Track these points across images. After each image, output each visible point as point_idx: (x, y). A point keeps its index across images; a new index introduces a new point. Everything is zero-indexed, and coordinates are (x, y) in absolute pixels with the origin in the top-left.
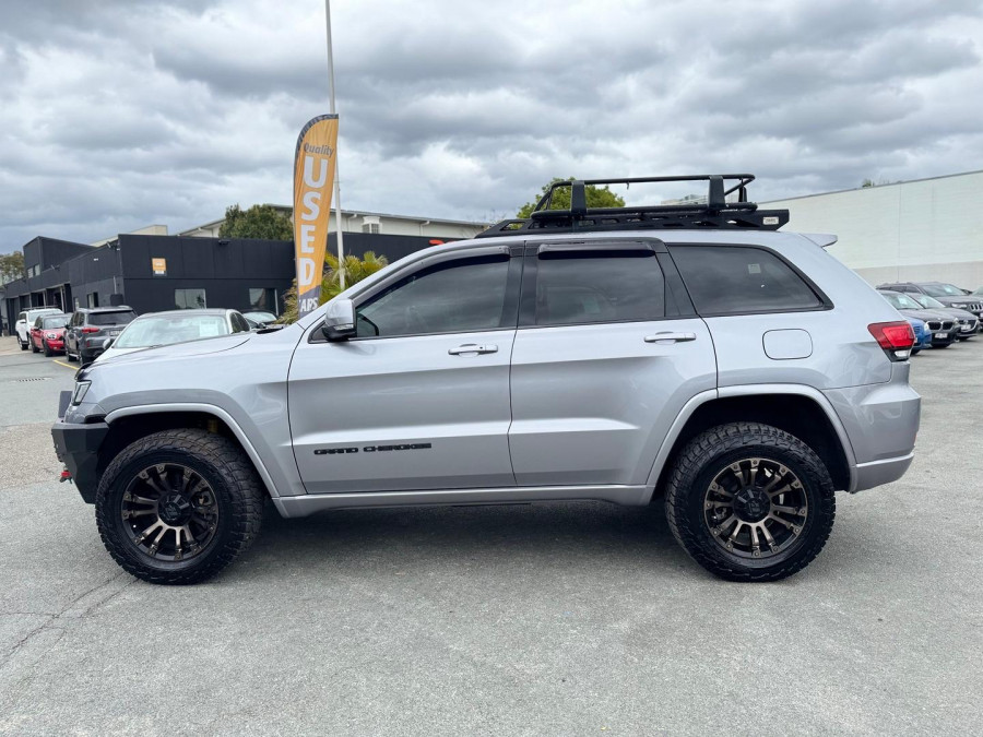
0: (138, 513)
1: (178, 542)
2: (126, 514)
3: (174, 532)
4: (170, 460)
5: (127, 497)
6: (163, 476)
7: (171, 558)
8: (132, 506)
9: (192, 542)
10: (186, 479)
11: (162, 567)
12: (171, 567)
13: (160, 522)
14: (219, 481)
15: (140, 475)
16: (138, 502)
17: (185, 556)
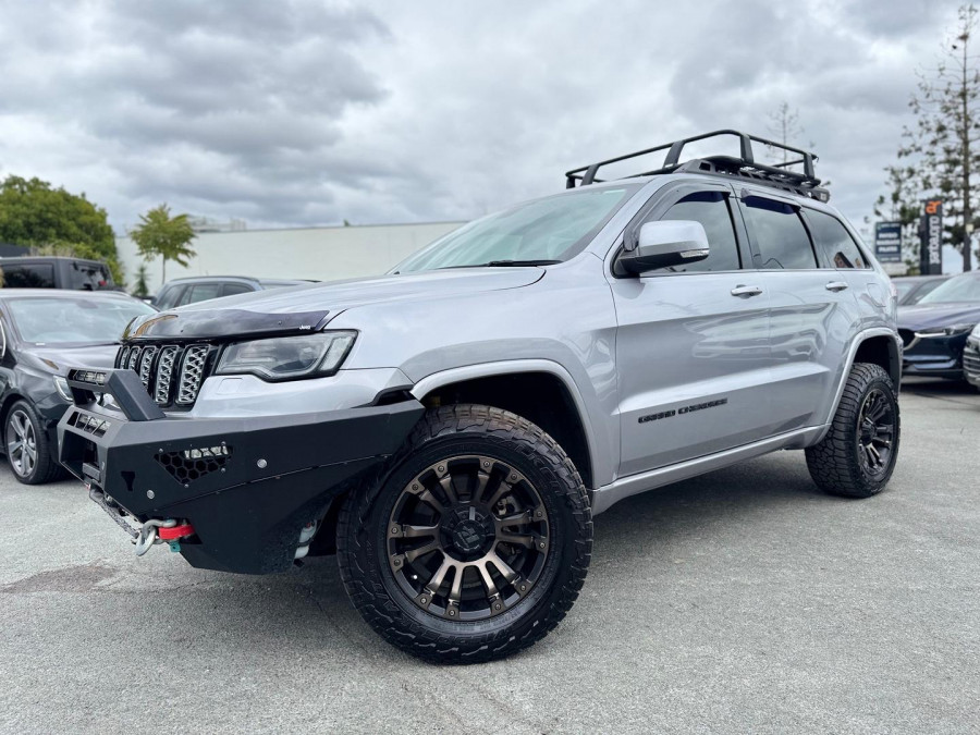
0: (416, 553)
1: (490, 584)
2: (397, 561)
3: (476, 569)
4: (455, 451)
5: (394, 531)
6: (445, 481)
7: (486, 612)
8: (402, 545)
9: (513, 577)
10: (483, 477)
11: (477, 629)
12: (493, 627)
13: (449, 561)
14: (540, 465)
15: (409, 488)
16: (414, 534)
17: (509, 602)
